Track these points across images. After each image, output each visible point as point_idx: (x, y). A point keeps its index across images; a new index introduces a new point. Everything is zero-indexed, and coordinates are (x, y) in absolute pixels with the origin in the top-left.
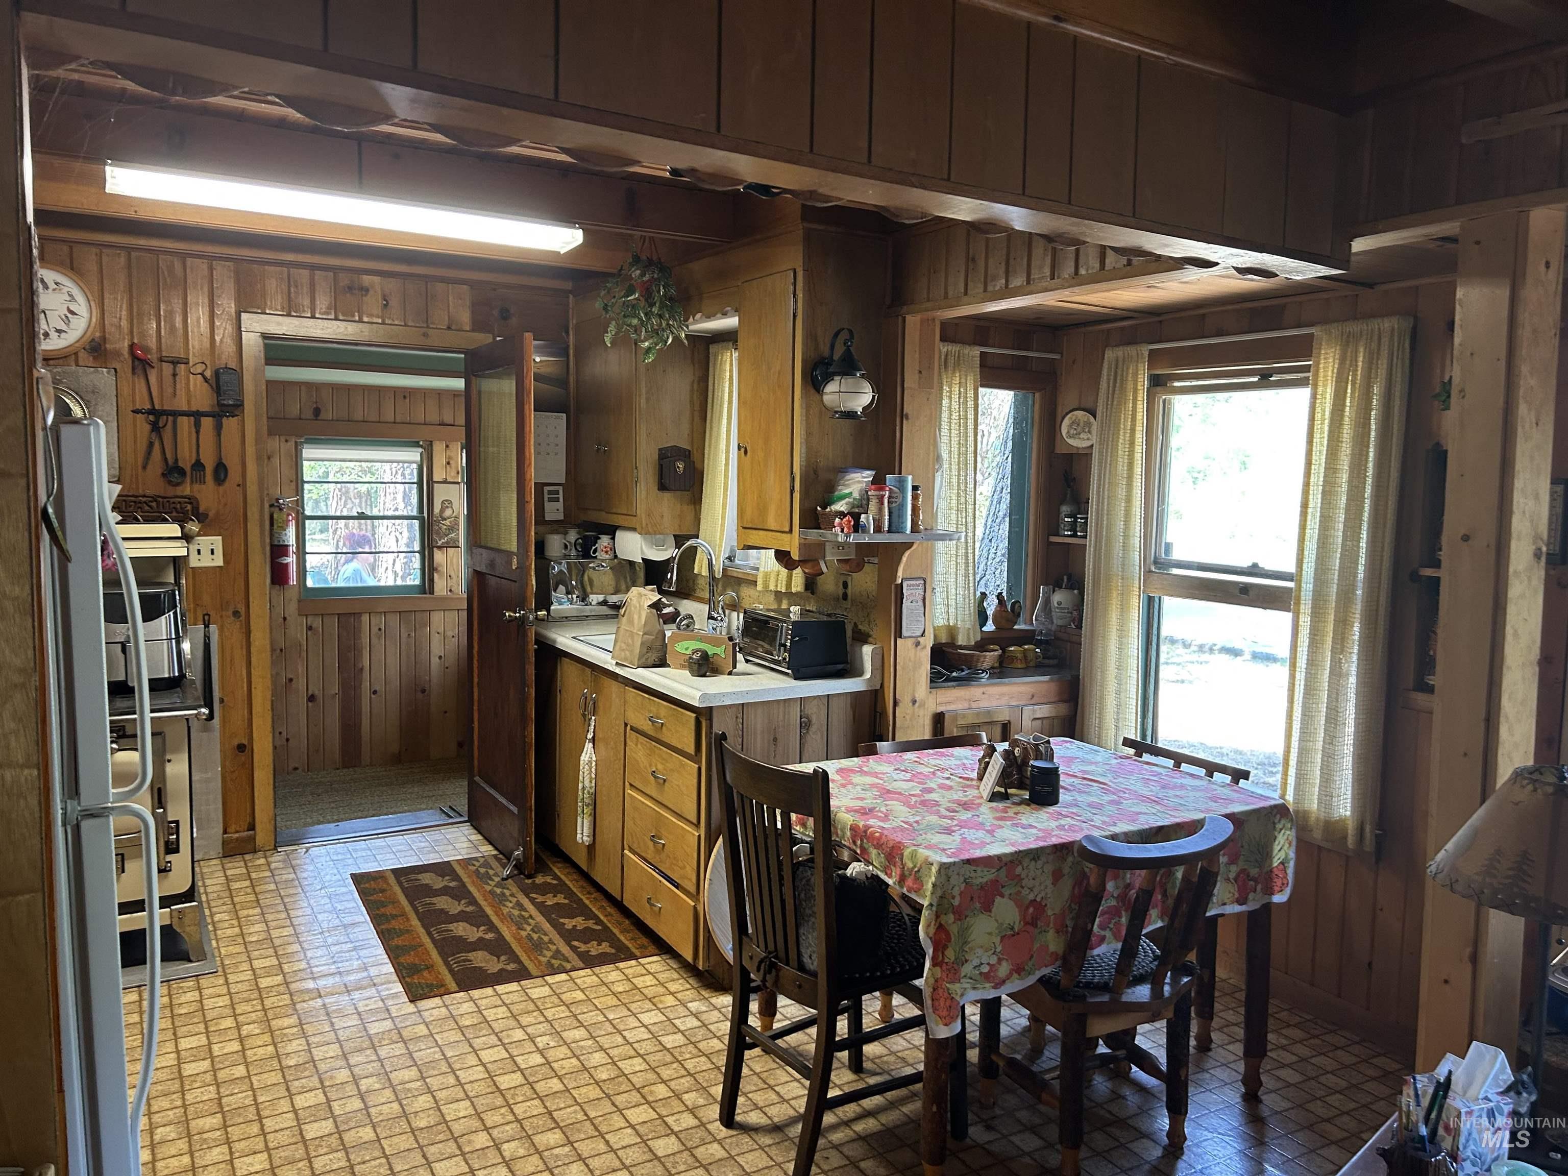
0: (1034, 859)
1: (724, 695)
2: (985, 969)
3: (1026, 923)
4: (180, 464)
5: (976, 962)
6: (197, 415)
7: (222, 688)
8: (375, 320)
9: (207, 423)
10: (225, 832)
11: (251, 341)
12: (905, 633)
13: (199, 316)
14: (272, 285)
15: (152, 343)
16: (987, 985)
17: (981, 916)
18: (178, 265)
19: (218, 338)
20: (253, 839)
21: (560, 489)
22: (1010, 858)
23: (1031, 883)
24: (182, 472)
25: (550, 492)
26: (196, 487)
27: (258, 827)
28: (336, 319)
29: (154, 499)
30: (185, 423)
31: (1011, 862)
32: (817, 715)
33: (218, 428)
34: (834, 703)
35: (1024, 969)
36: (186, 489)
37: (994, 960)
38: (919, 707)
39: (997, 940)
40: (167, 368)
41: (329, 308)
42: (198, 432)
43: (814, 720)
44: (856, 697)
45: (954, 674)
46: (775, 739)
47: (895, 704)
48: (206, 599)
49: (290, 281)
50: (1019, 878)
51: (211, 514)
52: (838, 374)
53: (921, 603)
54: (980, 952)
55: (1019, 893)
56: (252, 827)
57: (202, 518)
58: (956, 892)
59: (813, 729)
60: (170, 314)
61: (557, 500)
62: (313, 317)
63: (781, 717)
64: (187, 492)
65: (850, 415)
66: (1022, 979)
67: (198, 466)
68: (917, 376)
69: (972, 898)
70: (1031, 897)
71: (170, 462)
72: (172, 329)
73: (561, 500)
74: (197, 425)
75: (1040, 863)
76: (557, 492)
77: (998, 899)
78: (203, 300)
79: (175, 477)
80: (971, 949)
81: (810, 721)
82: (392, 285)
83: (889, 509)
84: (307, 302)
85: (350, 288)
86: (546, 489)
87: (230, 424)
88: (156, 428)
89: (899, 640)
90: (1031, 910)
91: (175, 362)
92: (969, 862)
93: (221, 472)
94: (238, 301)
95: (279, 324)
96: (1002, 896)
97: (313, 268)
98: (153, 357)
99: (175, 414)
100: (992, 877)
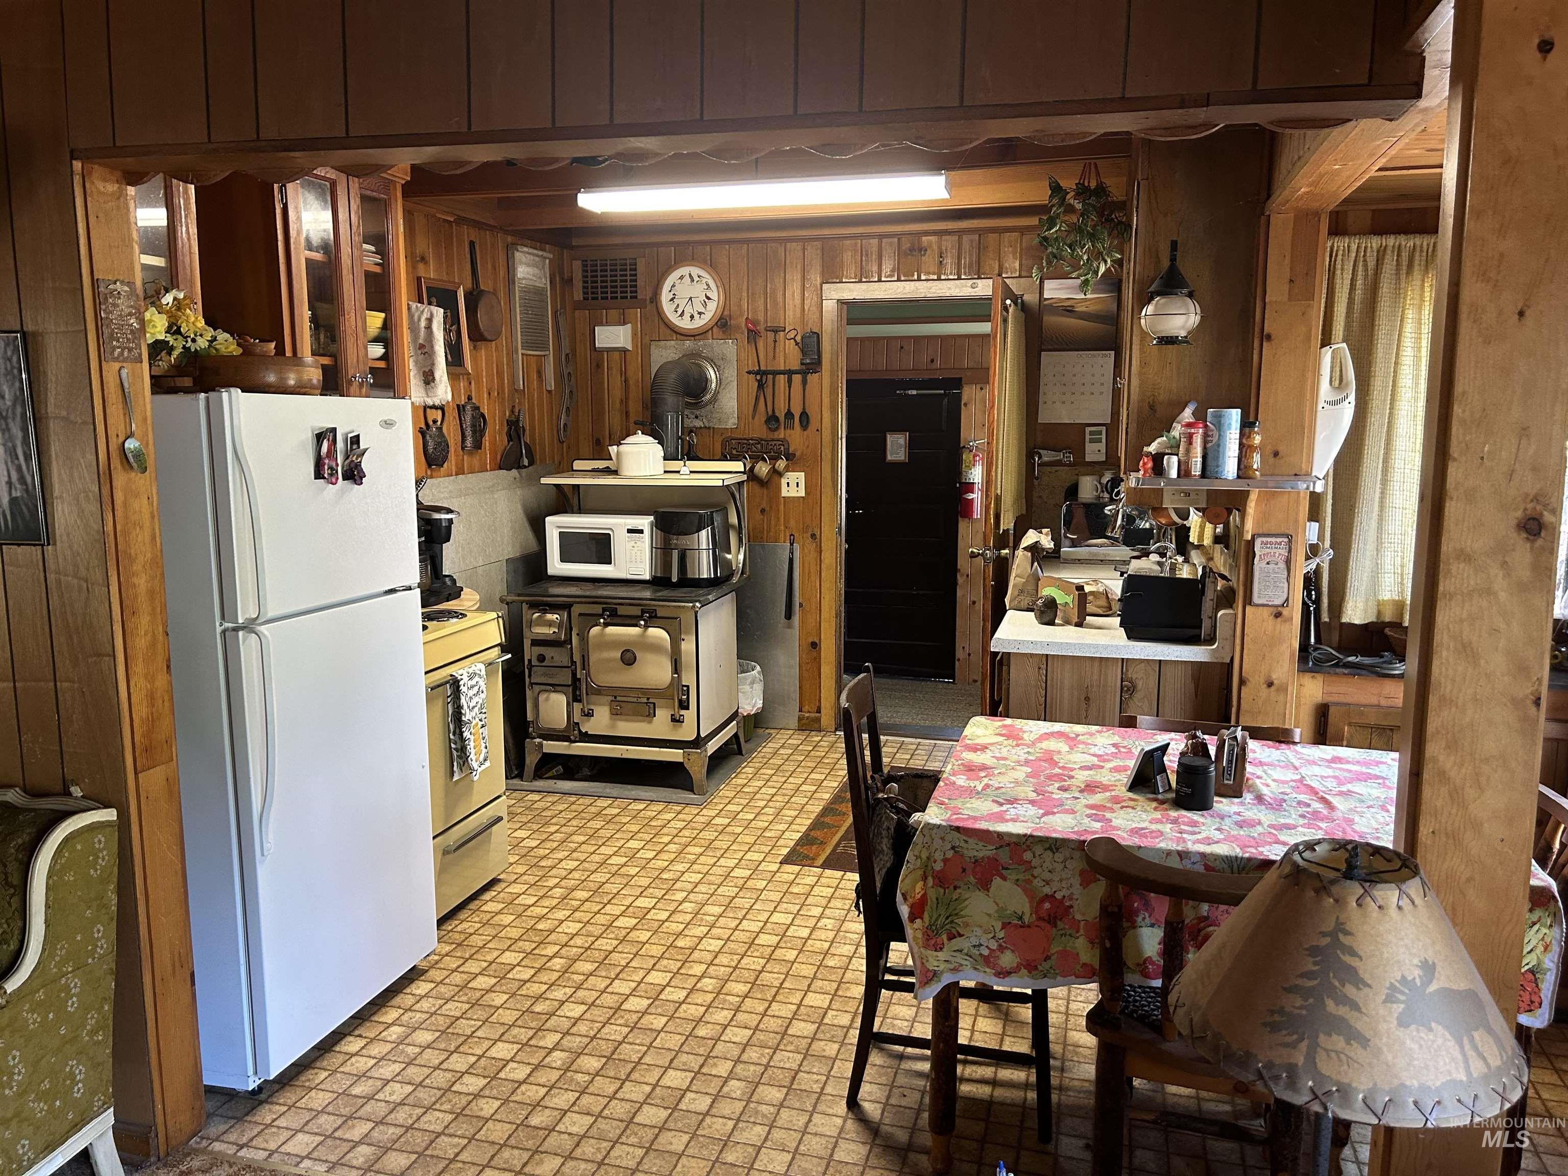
0: (1050, 848)
1: (1019, 642)
2: (986, 952)
3: (1040, 919)
4: (777, 414)
5: (975, 941)
6: (790, 373)
7: (802, 595)
8: (932, 277)
9: (797, 378)
10: (800, 711)
11: (830, 306)
12: (1256, 599)
13: (794, 289)
14: (848, 256)
15: (761, 318)
16: (988, 970)
17: (977, 892)
18: (781, 251)
19: (806, 308)
20: (819, 720)
21: (1104, 429)
22: (1014, 840)
23: (1047, 876)
24: (777, 420)
25: (1091, 433)
26: (788, 431)
27: (823, 710)
28: (899, 280)
29: (759, 441)
30: (782, 379)
31: (1016, 844)
32: (1146, 683)
33: (804, 382)
34: (1167, 671)
35: (1036, 968)
36: (781, 434)
37: (994, 945)
38: (1278, 690)
39: (998, 925)
40: (771, 335)
41: (893, 271)
42: (790, 387)
43: (1140, 685)
44: (1198, 668)
45: (1351, 659)
46: (1087, 699)
47: (1242, 682)
48: (792, 523)
49: (864, 253)
50: (1029, 866)
51: (798, 454)
52: (1159, 293)
53: (1282, 565)
54: (979, 932)
55: (1028, 882)
56: (819, 711)
57: (790, 457)
58: (938, 856)
59: (1138, 696)
60: (774, 291)
61: (1100, 441)
62: (880, 281)
63: (1095, 677)
64: (782, 436)
65: (1168, 341)
66: (1033, 977)
67: (789, 415)
68: (1286, 287)
69: (964, 870)
70: (1047, 890)
71: (770, 413)
72: (775, 303)
73: (1104, 440)
74: (790, 381)
75: (1059, 857)
76: (1100, 433)
77: (997, 881)
78: (798, 277)
79: (773, 425)
80: (967, 925)
81: (1134, 687)
82: (949, 242)
83: (1205, 449)
84: (875, 268)
85: (912, 250)
86: (1088, 429)
87: (812, 378)
88: (761, 386)
89: (1248, 608)
90: (1047, 905)
91: (775, 331)
92: (958, 829)
93: (805, 419)
94: (823, 274)
95: (851, 290)
96: (1004, 878)
97: (881, 237)
98: (761, 328)
99: (775, 373)
100: (988, 853)
